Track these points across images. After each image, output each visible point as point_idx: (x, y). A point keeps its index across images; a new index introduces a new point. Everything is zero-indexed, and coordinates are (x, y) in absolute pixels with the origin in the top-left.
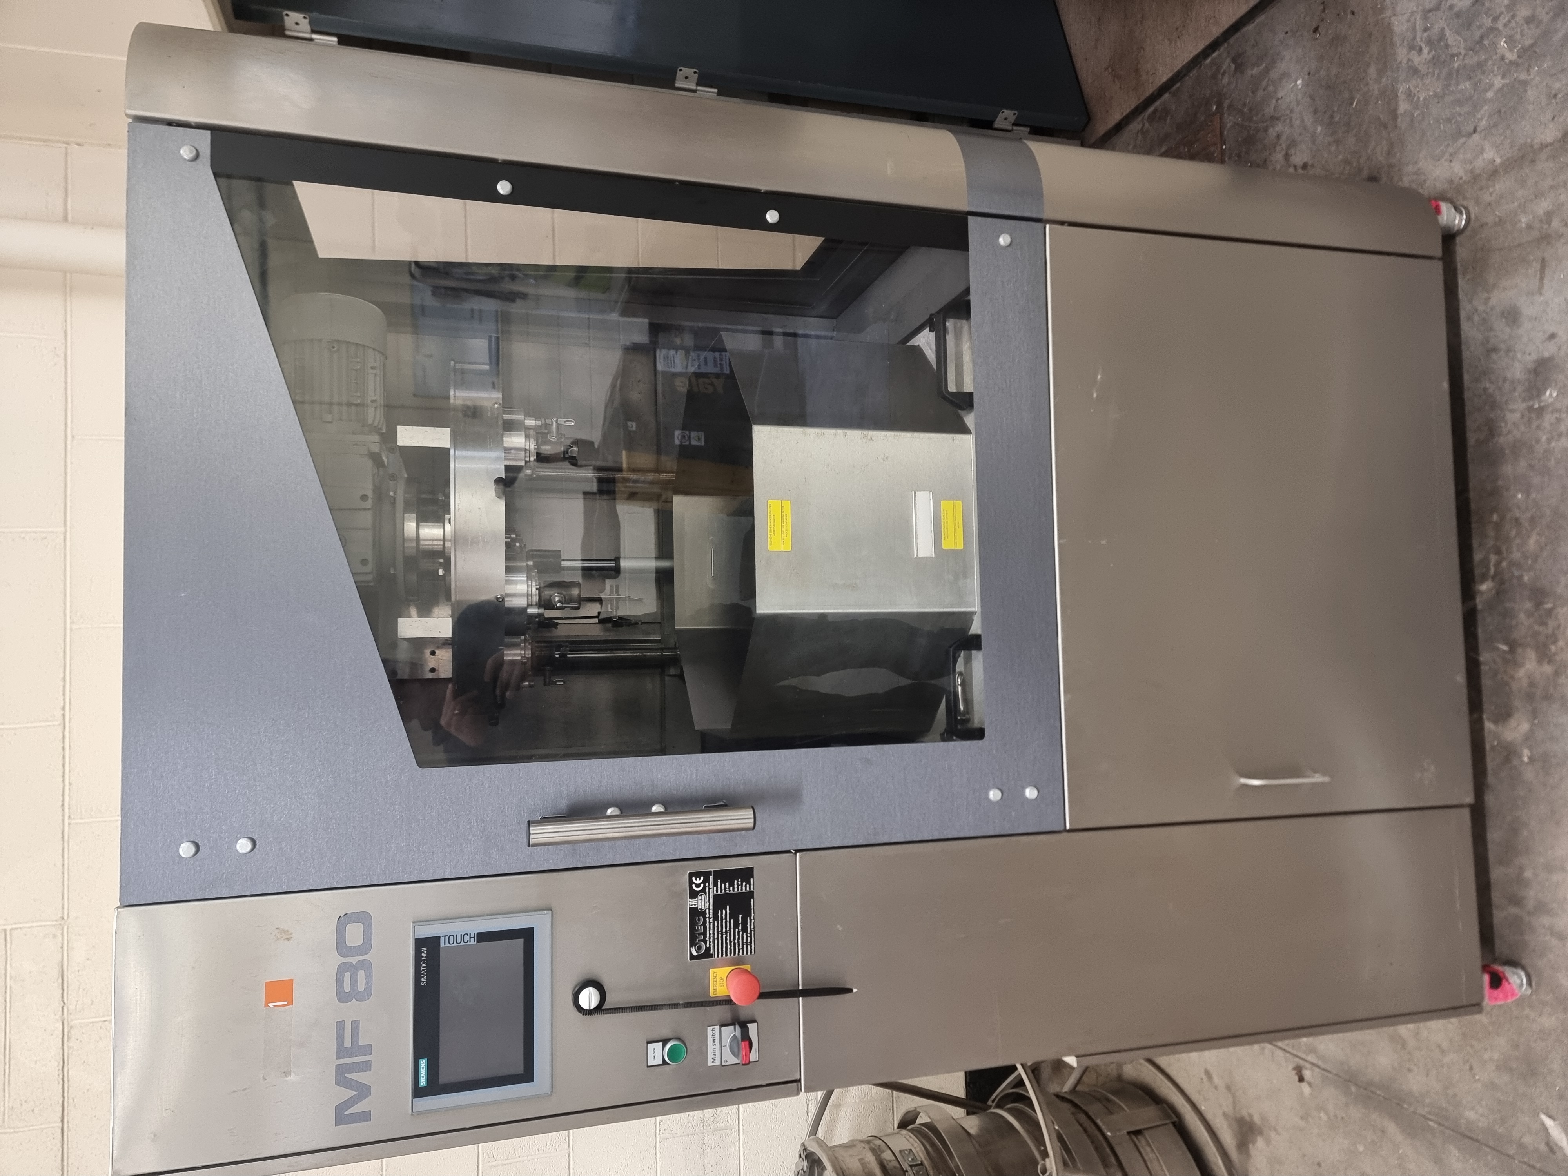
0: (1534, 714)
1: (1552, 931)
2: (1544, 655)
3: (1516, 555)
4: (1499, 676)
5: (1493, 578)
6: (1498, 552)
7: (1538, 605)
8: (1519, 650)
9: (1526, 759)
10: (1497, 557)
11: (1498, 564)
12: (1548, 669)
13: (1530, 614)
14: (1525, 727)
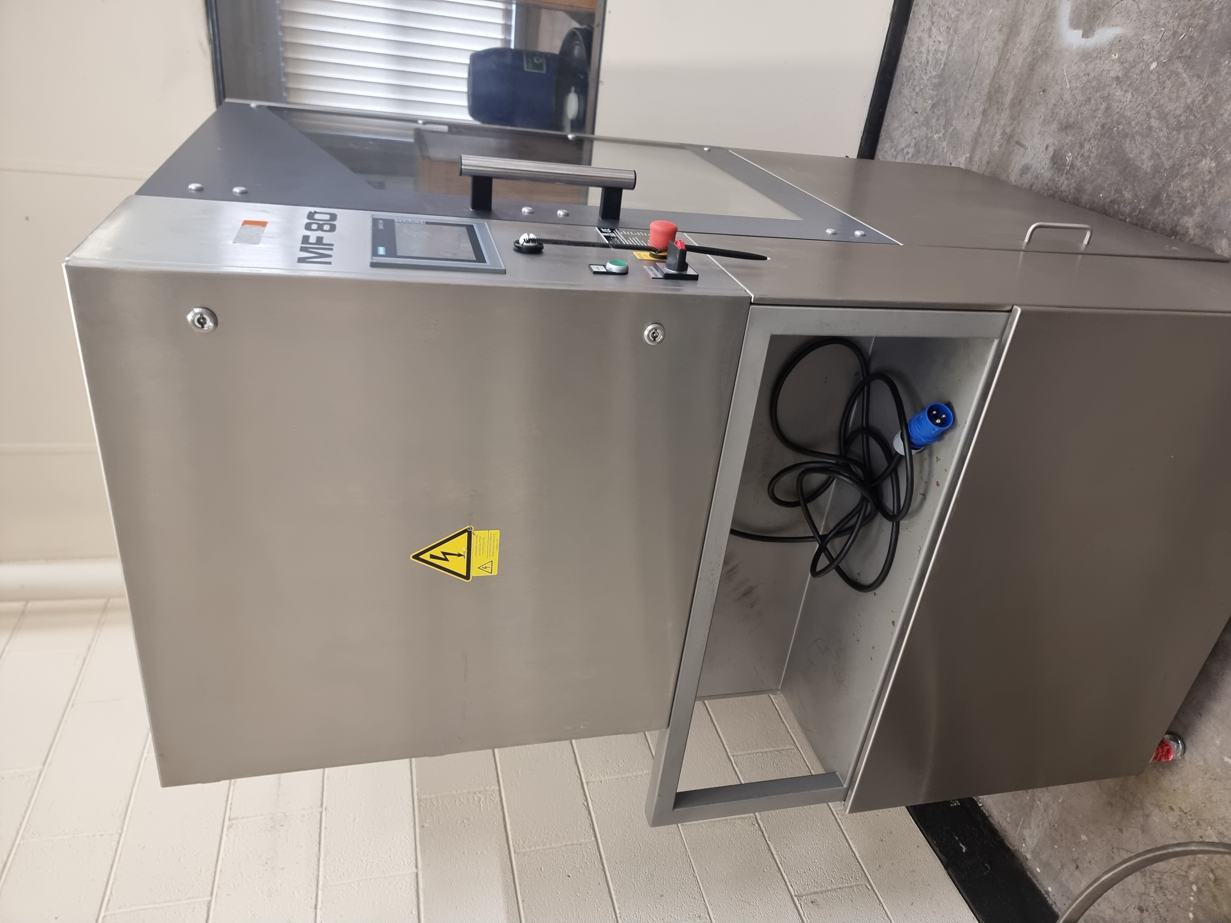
2: (1188, 211)
3: (1127, 209)
8: (1178, 228)
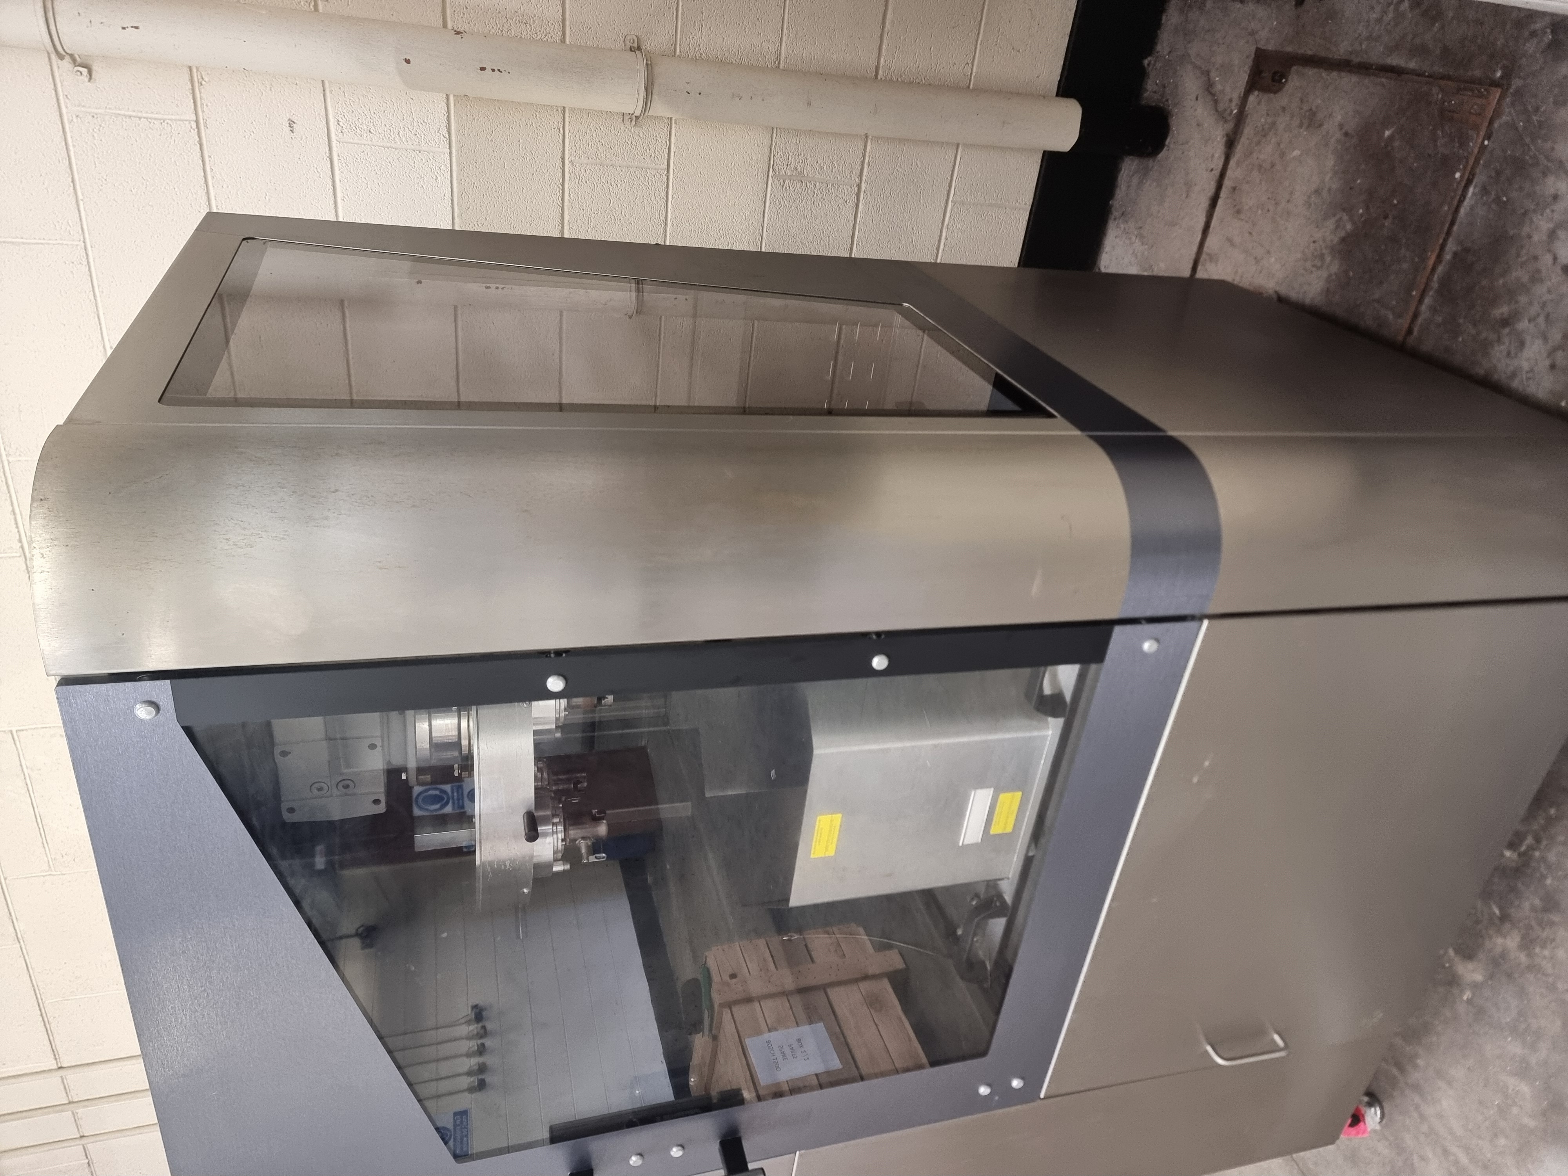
0: (1491, 977)
1: (1417, 1107)
2: (1527, 944)
4: (1479, 926)
5: (1520, 855)
6: (1538, 840)
7: (1546, 910)
8: (1508, 925)
9: (1465, 998)
10: (1533, 842)
11: (1531, 848)
12: (1523, 958)
13: (1533, 909)
14: (1478, 977)
